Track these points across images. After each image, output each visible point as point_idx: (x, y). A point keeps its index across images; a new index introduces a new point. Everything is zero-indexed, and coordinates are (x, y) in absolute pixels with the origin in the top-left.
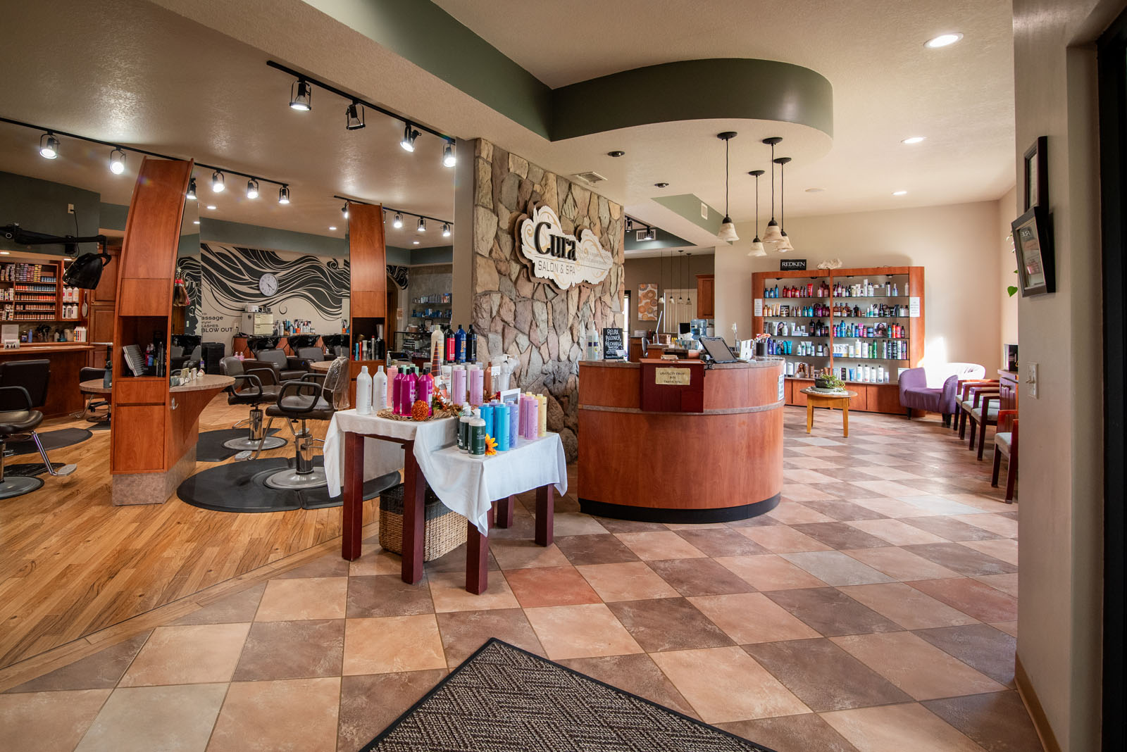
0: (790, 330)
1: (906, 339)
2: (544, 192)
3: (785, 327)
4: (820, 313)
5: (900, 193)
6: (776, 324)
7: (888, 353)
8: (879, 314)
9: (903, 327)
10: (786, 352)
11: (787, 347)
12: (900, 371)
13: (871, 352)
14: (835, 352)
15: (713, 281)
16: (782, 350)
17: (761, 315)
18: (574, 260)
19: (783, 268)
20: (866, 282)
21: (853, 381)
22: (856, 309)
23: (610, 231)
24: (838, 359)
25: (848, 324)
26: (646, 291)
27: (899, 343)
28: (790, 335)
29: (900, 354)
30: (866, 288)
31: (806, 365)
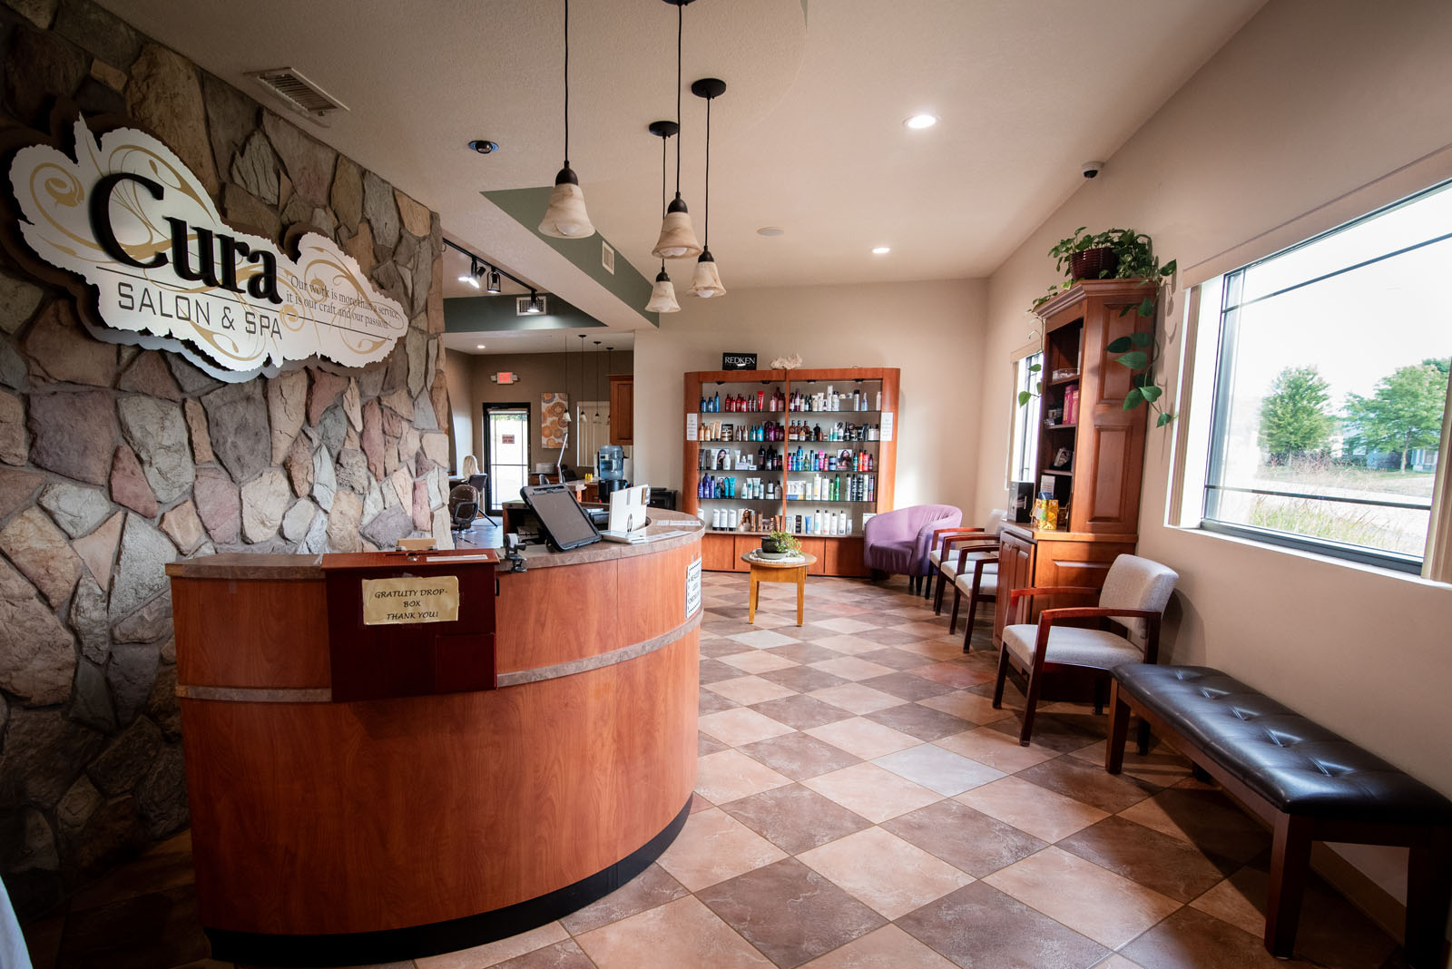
0: (733, 462)
1: (874, 472)
2: (144, 98)
3: (728, 456)
4: (772, 435)
5: (881, 251)
6: (715, 452)
7: (852, 493)
8: (845, 437)
9: (871, 455)
10: (727, 494)
11: (729, 487)
12: (866, 517)
13: (832, 493)
14: (789, 493)
15: (632, 385)
16: (723, 491)
17: (695, 438)
18: (276, 299)
19: (727, 367)
20: (830, 389)
21: (810, 534)
22: (817, 430)
23: (401, 258)
24: (793, 502)
25: (806, 452)
26: (552, 404)
27: (866, 477)
28: (733, 469)
29: (866, 493)
30: (829, 398)
31: (753, 512)
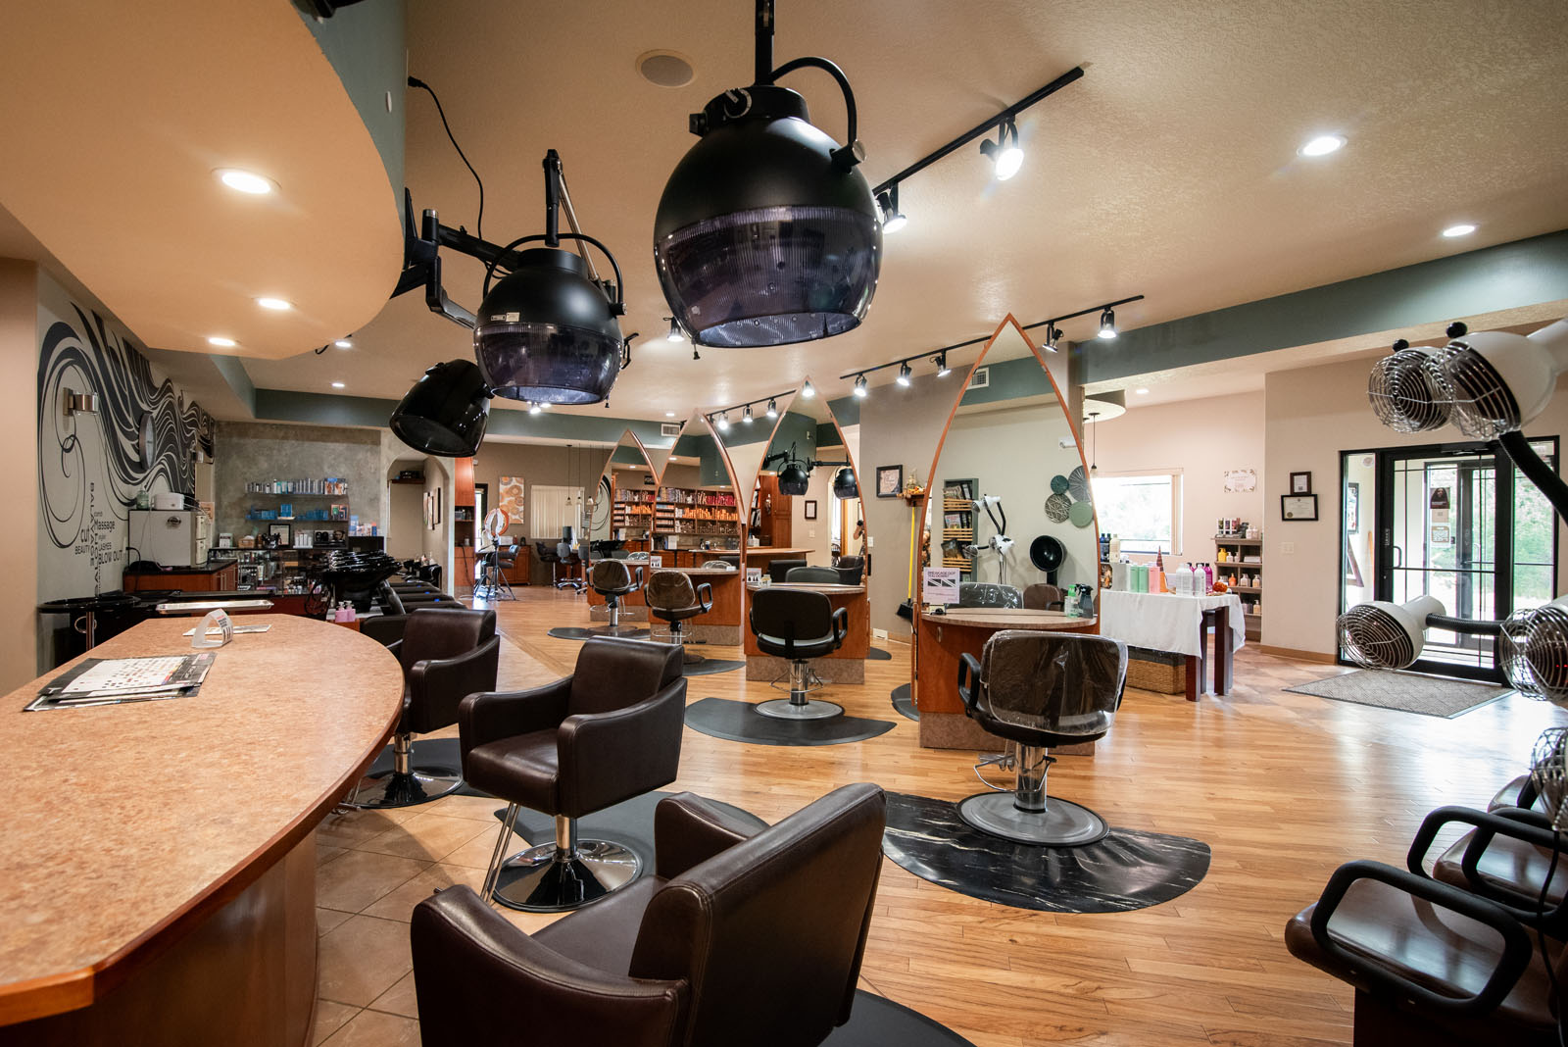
26: (509, 486)
